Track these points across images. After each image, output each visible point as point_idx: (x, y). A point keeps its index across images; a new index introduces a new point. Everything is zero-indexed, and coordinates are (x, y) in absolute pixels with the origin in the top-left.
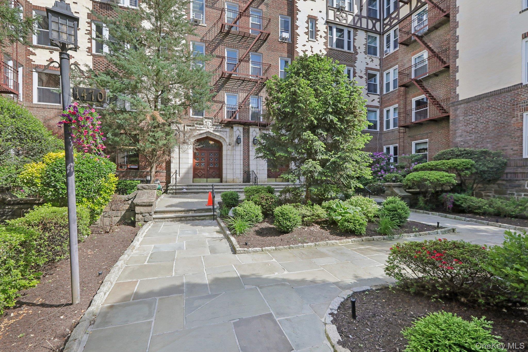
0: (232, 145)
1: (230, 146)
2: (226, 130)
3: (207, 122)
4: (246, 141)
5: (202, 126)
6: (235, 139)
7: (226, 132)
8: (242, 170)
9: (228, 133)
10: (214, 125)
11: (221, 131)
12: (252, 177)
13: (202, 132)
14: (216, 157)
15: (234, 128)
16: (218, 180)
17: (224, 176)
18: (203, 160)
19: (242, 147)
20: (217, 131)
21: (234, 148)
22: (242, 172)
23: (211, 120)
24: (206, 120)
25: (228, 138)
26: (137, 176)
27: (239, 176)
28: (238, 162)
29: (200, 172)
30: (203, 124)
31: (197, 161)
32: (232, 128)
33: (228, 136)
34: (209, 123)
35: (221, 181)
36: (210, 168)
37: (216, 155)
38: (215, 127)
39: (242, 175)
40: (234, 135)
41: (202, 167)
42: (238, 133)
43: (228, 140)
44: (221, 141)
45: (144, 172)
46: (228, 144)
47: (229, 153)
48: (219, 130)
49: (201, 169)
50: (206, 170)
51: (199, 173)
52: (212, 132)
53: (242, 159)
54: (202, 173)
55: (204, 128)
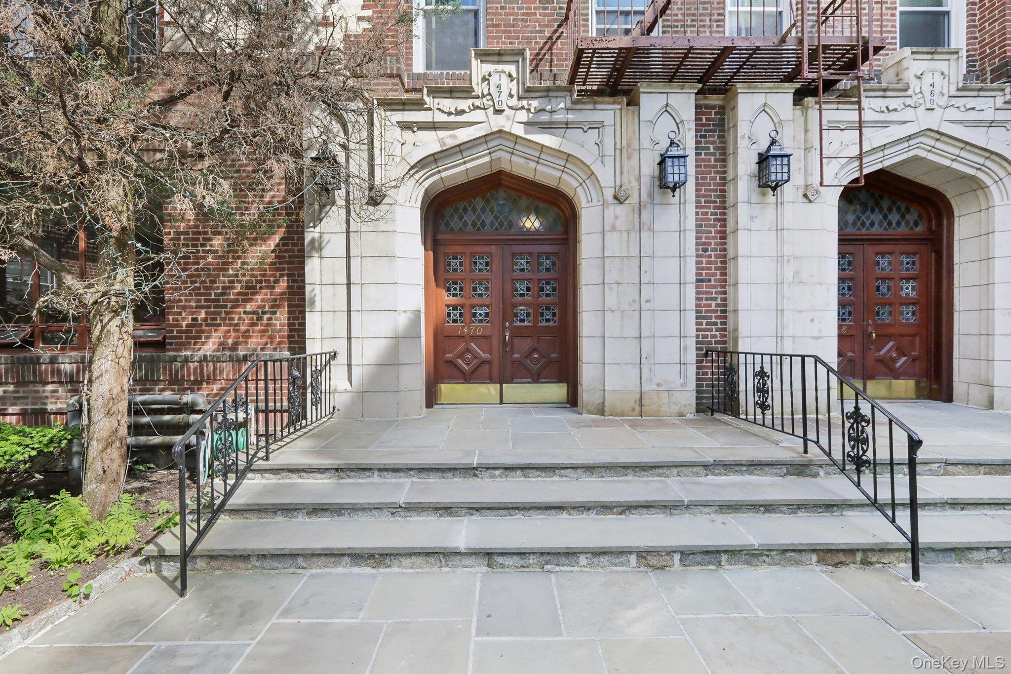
0: (634, 200)
1: (620, 210)
2: (597, 116)
3: (494, 80)
4: (713, 177)
5: (464, 104)
6: (649, 168)
7: (598, 126)
8: (692, 344)
9: (609, 131)
10: (529, 92)
11: (567, 125)
12: (746, 383)
13: (464, 135)
14: (544, 275)
15: (644, 99)
16: (557, 391)
17: (587, 374)
18: (481, 290)
19: (691, 209)
20: (547, 127)
21: (645, 215)
22: (691, 356)
23: (512, 69)
24: (488, 68)
25: (609, 161)
26: (157, 382)
27: (671, 375)
28: (667, 296)
29: (468, 350)
30: (466, 92)
31: (452, 300)
32: (633, 102)
33: (609, 149)
34: (505, 80)
35: (573, 401)
36: (517, 333)
37: (547, 263)
38: (535, 103)
39: (692, 370)
40: (646, 143)
41: (478, 329)
42: (664, 128)
43: (606, 175)
44: (569, 184)
45: (186, 360)
46: (609, 194)
47: (615, 244)
48: (559, 117)
49: (473, 338)
50: (495, 342)
51: (461, 356)
52: (519, 130)
53: (691, 277)
54: (475, 356)
55: (477, 116)
